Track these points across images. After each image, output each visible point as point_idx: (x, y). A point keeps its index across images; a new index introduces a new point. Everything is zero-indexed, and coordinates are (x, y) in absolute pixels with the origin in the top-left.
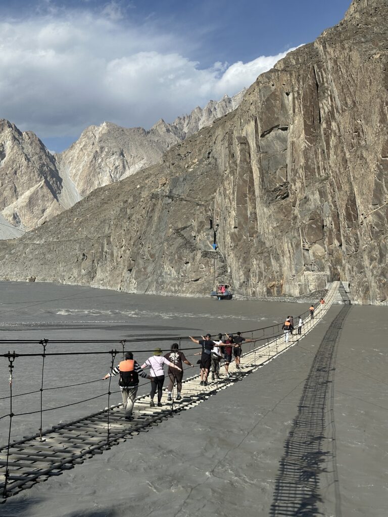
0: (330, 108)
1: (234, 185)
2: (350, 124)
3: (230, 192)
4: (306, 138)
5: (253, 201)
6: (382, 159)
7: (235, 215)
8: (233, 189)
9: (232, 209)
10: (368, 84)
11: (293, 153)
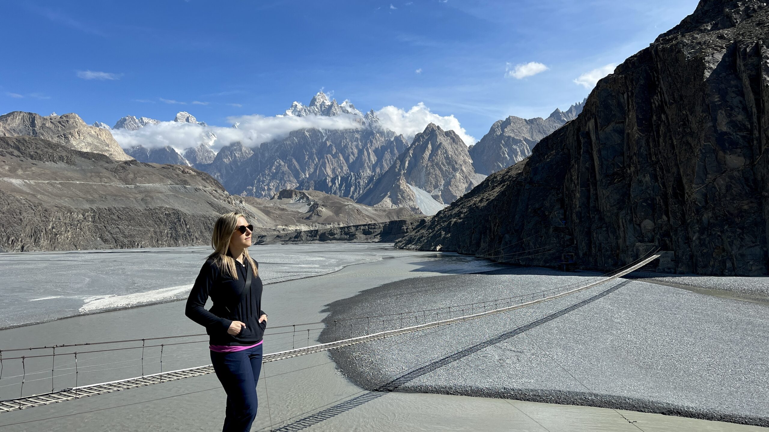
0: (660, 103)
1: (578, 172)
2: (676, 115)
3: (575, 178)
4: (638, 130)
5: (595, 185)
6: (704, 144)
7: (579, 196)
8: (578, 175)
9: (577, 192)
10: (692, 80)
11: (628, 142)
